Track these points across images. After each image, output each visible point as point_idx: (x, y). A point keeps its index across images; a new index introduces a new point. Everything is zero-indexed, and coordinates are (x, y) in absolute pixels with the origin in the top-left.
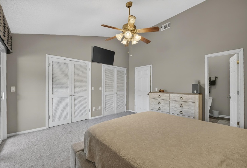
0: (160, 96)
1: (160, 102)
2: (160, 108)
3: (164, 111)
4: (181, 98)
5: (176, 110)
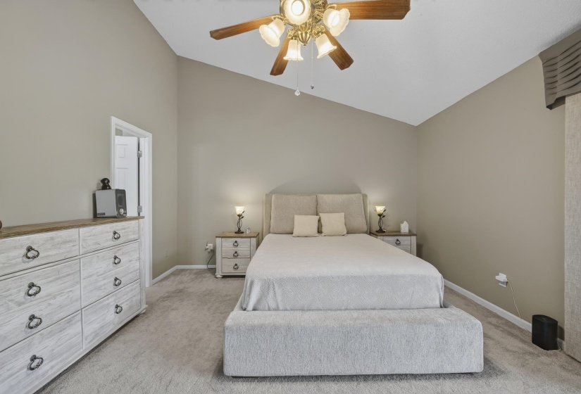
2: (33, 318)
4: (116, 236)
5: (102, 283)
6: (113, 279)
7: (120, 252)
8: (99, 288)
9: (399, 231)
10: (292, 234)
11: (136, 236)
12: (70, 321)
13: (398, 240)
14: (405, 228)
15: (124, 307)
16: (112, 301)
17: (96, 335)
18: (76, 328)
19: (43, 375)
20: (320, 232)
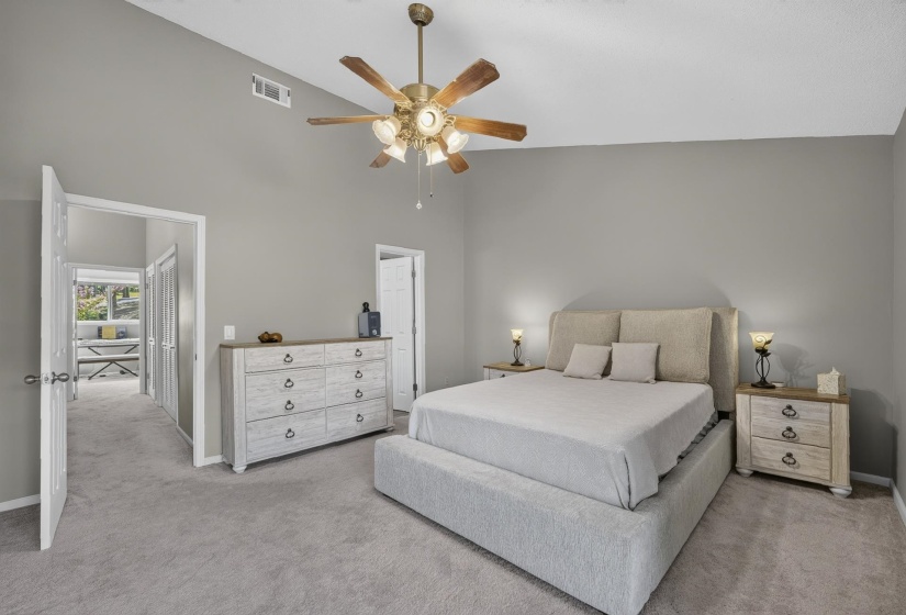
0: (288, 356)
1: (289, 381)
2: (289, 402)
3: (306, 408)
4: (358, 353)
5: (345, 391)
6: (355, 390)
7: (364, 368)
8: (342, 395)
9: (815, 390)
10: (562, 371)
11: (381, 356)
12: (316, 414)
13: (790, 407)
14: (828, 384)
15: (366, 418)
16: (354, 409)
17: (338, 433)
18: (320, 421)
19: (295, 445)
20: (606, 373)
